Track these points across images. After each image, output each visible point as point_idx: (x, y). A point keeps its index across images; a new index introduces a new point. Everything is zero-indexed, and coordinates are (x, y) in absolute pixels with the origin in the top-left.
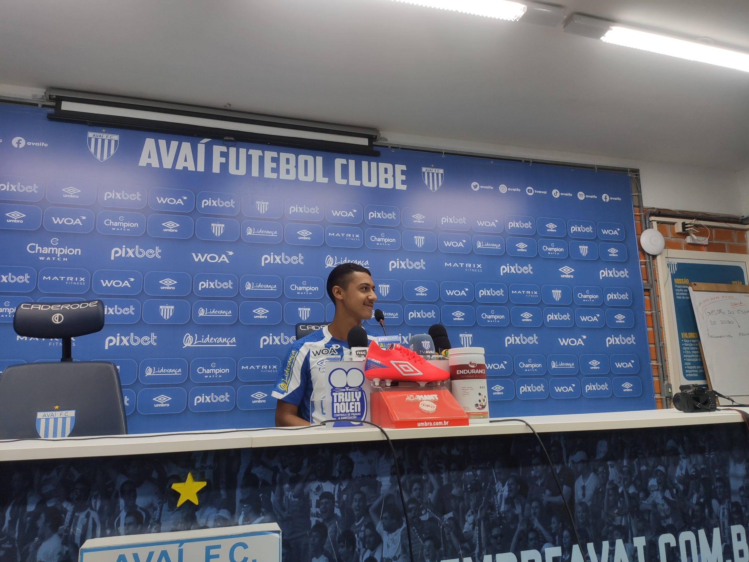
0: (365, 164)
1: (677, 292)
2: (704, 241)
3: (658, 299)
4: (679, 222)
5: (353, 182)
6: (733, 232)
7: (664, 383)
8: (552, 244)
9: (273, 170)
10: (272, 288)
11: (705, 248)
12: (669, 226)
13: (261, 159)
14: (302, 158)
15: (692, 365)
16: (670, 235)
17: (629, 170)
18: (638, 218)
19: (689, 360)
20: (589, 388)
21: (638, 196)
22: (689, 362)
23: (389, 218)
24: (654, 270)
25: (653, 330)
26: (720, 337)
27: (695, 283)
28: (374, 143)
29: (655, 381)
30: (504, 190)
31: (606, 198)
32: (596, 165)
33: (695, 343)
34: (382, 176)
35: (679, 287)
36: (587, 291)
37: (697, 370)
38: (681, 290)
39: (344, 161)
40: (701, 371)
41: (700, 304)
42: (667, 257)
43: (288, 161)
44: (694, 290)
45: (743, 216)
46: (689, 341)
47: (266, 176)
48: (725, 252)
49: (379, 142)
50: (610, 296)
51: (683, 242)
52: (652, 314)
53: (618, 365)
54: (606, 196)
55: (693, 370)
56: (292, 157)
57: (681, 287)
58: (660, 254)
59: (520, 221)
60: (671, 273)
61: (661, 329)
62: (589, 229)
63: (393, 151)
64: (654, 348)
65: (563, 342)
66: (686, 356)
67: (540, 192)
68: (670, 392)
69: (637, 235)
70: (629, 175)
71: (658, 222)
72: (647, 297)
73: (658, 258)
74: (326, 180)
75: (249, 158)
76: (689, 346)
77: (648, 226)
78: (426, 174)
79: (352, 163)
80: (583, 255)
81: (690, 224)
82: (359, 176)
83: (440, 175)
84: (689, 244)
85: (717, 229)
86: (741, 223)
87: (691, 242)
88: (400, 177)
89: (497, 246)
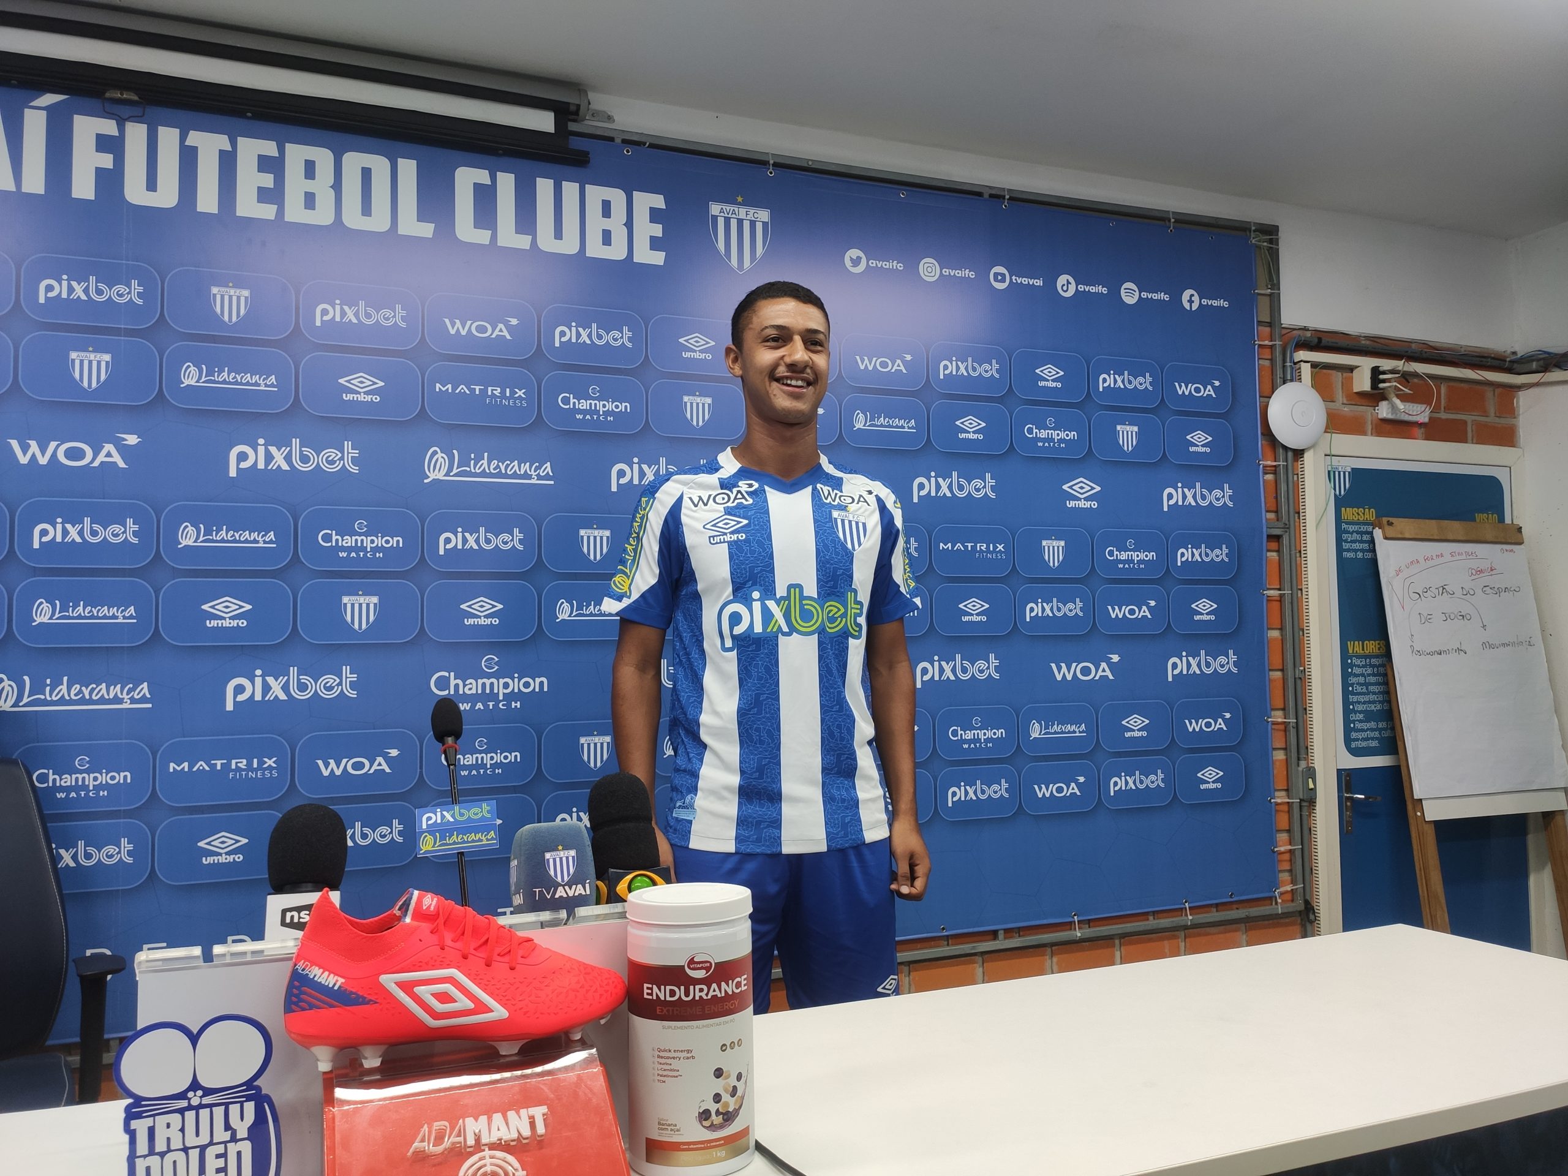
0: (544, 187)
1: (1346, 541)
2: (1419, 413)
3: (1298, 559)
4: (1366, 364)
5: (508, 235)
6: (1489, 393)
7: (1298, 766)
8: (1050, 421)
9: (264, 195)
10: (264, 540)
11: (1419, 432)
12: (1340, 374)
13: (228, 162)
14: (354, 161)
15: (1367, 720)
16: (1340, 397)
17: (1253, 228)
18: (1267, 354)
19: (1360, 707)
20: (1119, 783)
21: (1270, 295)
22: (1360, 712)
23: (612, 342)
24: (1296, 485)
25: (1280, 637)
26: (1438, 654)
27: (1391, 519)
28: (573, 127)
29: (1276, 760)
30: (933, 274)
31: (1191, 302)
32: (1173, 213)
33: (1378, 666)
34: (596, 223)
35: (1351, 528)
36: (1130, 543)
37: (1377, 733)
38: (1356, 536)
39: (482, 176)
40: (1386, 734)
41: (1398, 572)
42: (1328, 453)
43: (310, 169)
44: (1386, 538)
45: (1514, 353)
46: (1363, 663)
47: (241, 212)
48: (1466, 442)
49: (590, 125)
50: (1185, 555)
51: (1369, 418)
52: (1281, 596)
53: (1193, 726)
54: (1192, 295)
55: (1370, 732)
56: (323, 157)
57: (1356, 528)
58: (1313, 446)
59: (970, 359)
60: (1335, 495)
61: (1301, 633)
62: (1143, 382)
63: (627, 152)
64: (1281, 682)
65: (1062, 673)
66: (1355, 698)
67: (1025, 281)
68: (1312, 789)
69: (1260, 397)
70: (1253, 241)
71: (1314, 365)
72: (1273, 555)
73: (1308, 456)
74: (426, 230)
75: (188, 158)
76: (1363, 675)
77: (1290, 375)
78: (721, 222)
79: (506, 183)
80: (1126, 448)
81: (1392, 372)
82: (526, 219)
83: (759, 227)
84: (1385, 421)
85: (1452, 384)
86: (1509, 371)
87: (1390, 416)
88: (647, 229)
89: (907, 426)
